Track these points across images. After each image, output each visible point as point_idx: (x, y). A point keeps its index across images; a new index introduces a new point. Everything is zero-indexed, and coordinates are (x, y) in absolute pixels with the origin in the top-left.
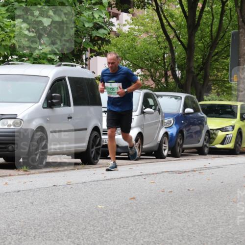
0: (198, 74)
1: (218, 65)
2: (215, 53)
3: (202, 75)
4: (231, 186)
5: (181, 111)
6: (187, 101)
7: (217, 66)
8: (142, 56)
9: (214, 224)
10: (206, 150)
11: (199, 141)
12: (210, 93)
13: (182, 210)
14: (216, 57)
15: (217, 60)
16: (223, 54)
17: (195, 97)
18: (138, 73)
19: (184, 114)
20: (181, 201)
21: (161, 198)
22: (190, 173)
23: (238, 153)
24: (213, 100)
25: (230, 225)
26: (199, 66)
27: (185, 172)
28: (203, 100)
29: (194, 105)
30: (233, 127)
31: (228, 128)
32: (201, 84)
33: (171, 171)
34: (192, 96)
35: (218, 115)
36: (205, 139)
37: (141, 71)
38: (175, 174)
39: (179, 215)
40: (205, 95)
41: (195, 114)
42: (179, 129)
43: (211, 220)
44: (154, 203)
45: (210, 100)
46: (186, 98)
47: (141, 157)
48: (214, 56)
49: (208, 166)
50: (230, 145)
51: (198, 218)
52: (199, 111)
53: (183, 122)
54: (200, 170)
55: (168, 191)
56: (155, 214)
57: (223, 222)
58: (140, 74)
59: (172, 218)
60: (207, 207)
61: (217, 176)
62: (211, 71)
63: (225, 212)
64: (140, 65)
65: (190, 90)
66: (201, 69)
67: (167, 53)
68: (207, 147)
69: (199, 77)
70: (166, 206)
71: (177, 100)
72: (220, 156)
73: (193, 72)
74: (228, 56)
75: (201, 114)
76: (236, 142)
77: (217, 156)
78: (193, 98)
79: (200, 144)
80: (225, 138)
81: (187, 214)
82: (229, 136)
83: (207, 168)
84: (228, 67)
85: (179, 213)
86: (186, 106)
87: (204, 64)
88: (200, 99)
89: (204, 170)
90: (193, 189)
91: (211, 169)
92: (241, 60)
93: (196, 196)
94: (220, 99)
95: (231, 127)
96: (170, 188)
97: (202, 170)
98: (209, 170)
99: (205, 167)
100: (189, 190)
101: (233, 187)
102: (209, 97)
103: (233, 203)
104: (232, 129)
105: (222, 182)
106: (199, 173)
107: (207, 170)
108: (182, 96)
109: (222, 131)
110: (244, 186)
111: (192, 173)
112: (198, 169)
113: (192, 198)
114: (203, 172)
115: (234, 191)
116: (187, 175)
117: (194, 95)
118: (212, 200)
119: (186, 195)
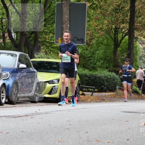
0: (30, 37)
1: (46, 29)
3: (33, 37)
4: (57, 129)
5: (16, 67)
6: (21, 58)
7: (45, 31)
10: (37, 99)
11: (31, 91)
12: (40, 52)
16: (49, 21)
17: (27, 55)
19: (19, 69)
20: (16, 140)
22: (24, 117)
24: (42, 58)
27: (20, 116)
28: (34, 58)
29: (27, 62)
32: (32, 44)
33: (8, 116)
34: (25, 54)
35: (46, 70)
36: (36, 90)
38: (11, 118)
41: (27, 69)
45: (39, 58)
46: (20, 55)
49: (38, 111)
50: (56, 95)
52: (31, 67)
54: (32, 115)
55: (6, 132)
61: (46, 120)
62: (40, 34)
67: (4, 19)
68: (38, 96)
69: (31, 39)
70: (3, 144)
71: (13, 57)
72: (48, 104)
73: (26, 35)
74: (54, 22)
75: (32, 69)
77: (46, 104)
79: (31, 94)
80: (52, 88)
83: (37, 114)
84: (54, 31)
88: (32, 57)
89: (35, 115)
90: (26, 131)
91: (40, 114)
92: (64, 26)
93: (29, 137)
94: (48, 57)
95: (57, 80)
96: (7, 130)
97: (34, 115)
98: (39, 115)
99: (36, 112)
100: (22, 131)
101: (59, 129)
102: (39, 55)
103: (59, 143)
104: (57, 82)
105: (50, 125)
106: (31, 117)
107: (37, 115)
108: (17, 54)
109: (49, 84)
110: (68, 129)
111: (26, 118)
112: (30, 114)
113: (25, 138)
114: (34, 117)
115: (60, 133)
116: (21, 119)
117: (27, 54)
118: (41, 140)
119: (20, 136)
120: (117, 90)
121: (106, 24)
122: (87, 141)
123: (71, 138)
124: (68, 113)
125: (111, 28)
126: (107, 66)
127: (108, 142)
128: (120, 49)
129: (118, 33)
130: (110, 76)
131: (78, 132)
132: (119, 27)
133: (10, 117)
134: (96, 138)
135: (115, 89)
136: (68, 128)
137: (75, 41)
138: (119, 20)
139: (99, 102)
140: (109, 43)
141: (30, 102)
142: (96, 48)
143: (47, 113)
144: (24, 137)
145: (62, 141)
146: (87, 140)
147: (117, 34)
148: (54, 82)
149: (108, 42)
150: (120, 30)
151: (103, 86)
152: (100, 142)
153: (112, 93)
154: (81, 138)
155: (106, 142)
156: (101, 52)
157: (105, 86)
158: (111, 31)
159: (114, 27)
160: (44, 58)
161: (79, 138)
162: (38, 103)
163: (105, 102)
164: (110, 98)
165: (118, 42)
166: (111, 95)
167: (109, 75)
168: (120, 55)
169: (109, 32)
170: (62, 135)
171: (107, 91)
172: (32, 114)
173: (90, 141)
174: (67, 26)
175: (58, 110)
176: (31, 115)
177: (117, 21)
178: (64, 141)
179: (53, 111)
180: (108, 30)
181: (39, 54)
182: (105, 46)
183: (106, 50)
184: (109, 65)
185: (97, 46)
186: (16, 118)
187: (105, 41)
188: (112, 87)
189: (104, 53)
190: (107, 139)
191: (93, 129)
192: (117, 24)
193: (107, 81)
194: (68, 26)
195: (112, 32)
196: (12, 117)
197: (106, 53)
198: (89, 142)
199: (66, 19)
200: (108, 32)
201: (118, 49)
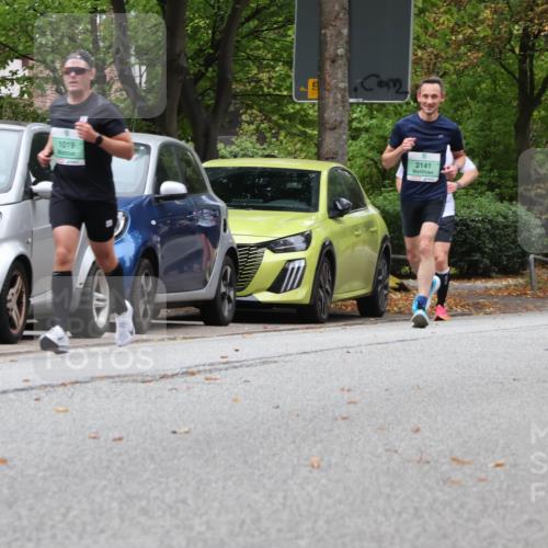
0: (200, 76)
1: (258, 48)
2: (249, 12)
3: (211, 79)
4: (304, 420)
5: (148, 191)
6: (166, 158)
7: (256, 53)
8: (24, 19)
9: (253, 536)
10: (227, 310)
11: (205, 283)
12: (236, 134)
13: (154, 493)
14: (253, 24)
15: (255, 34)
16: (273, 14)
17: (190, 146)
18: (14, 73)
19: (157, 199)
20: (152, 466)
21: (87, 459)
22: (179, 380)
23: (325, 317)
24: (244, 156)
25: (302, 538)
26: (201, 50)
27: (163, 377)
28: (216, 156)
29: (189, 171)
30: (308, 238)
31: (292, 240)
32: (208, 106)
33: (119, 376)
34: (183, 143)
35: (260, 202)
36: (223, 277)
37: (25, 65)
38: (130, 385)
39: (144, 511)
40: (221, 141)
41: (191, 200)
42: (144, 244)
43: (243, 522)
44: (67, 476)
45: (235, 157)
46: (164, 149)
47: (26, 333)
48: (248, 19)
49: (233, 357)
50: (300, 295)
51: (205, 518)
52: (203, 190)
53: (154, 222)
54: (209, 371)
55: (111, 436)
56: (69, 509)
57: (280, 531)
58: (20, 74)
59: (123, 521)
60: (230, 483)
61: (261, 387)
62: (238, 68)
63: (285, 498)
64: (21, 48)
65: (175, 125)
66: (209, 62)
67: (103, 12)
68: (230, 300)
69: (204, 84)
70: (104, 482)
71: (136, 155)
72: (270, 327)
73: (183, 71)
74: (289, 21)
75: (210, 199)
76: (317, 285)
77: (260, 327)
78: (184, 150)
79: (207, 292)
80: (284, 270)
81: (171, 507)
82: (296, 264)
83: (228, 365)
84: (290, 55)
85: (144, 503)
86: (162, 174)
87: (215, 44)
88: (207, 152)
89: (220, 370)
90: (186, 429)
91: (241, 366)
92: (329, 32)
93: (198, 451)
94: (266, 153)
95: (301, 239)
96: (116, 427)
97: (216, 370)
98: (235, 370)
99: (225, 360)
100: (174, 432)
101: (311, 420)
102: (234, 147)
103: (311, 472)
104: (304, 246)
105: (278, 407)
106: (207, 379)
107: (229, 372)
108: (150, 144)
109: (274, 251)
110: (344, 418)
111: (186, 382)
112: (201, 368)
113: (183, 456)
114: (218, 377)
115: (314, 434)
116: (170, 387)
117: (188, 141)
118: (246, 462)
119: (164, 449)
120: (532, 267)
121: (487, 22)
122: (419, 462)
123: (357, 451)
124: (344, 361)
125: (506, 35)
126: (494, 181)
127: (498, 465)
128: (543, 112)
129: (536, 54)
130: (505, 217)
131: (382, 429)
132: (540, 31)
133: (126, 382)
134: (452, 451)
135: (524, 265)
136: (345, 415)
137: (371, 90)
138: (538, 5)
139: (463, 315)
140: (499, 91)
141: (202, 323)
142: (452, 111)
143: (264, 363)
144: (180, 453)
145: (323, 464)
146: (418, 458)
147: (532, 57)
148: (292, 244)
149: (496, 90)
150: (542, 43)
151: (477, 257)
152: (468, 463)
153: (511, 281)
154: (396, 451)
155: (491, 465)
156: (470, 128)
157: (483, 253)
158: (508, 47)
159: (517, 30)
160: (253, 157)
161: (387, 450)
162: (231, 325)
163: (486, 314)
164: (504, 297)
165: (532, 89)
166: (507, 287)
167: (499, 214)
168: (541, 137)
169: (501, 52)
170: (321, 441)
171: (494, 275)
172: (207, 368)
173: (428, 462)
174: (340, 33)
175: (308, 349)
176: (205, 371)
177: (532, 10)
178: (330, 466)
179: (286, 355)
180: (498, 42)
181: (233, 143)
182: (483, 103)
183: (489, 120)
184: (500, 177)
185: (455, 105)
186: (150, 381)
187: (484, 86)
188: (509, 258)
189: (482, 130)
190: (493, 452)
191: (439, 418)
192: (531, 21)
193: (493, 237)
194: (345, 31)
195: (513, 52)
196: (135, 381)
197: (490, 129)
198: (426, 467)
199: (337, 8)
200: (495, 50)
201: (535, 113)
